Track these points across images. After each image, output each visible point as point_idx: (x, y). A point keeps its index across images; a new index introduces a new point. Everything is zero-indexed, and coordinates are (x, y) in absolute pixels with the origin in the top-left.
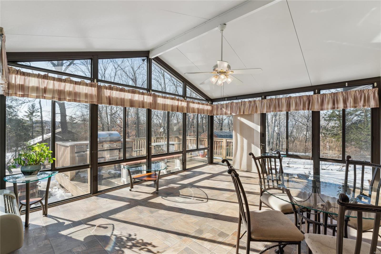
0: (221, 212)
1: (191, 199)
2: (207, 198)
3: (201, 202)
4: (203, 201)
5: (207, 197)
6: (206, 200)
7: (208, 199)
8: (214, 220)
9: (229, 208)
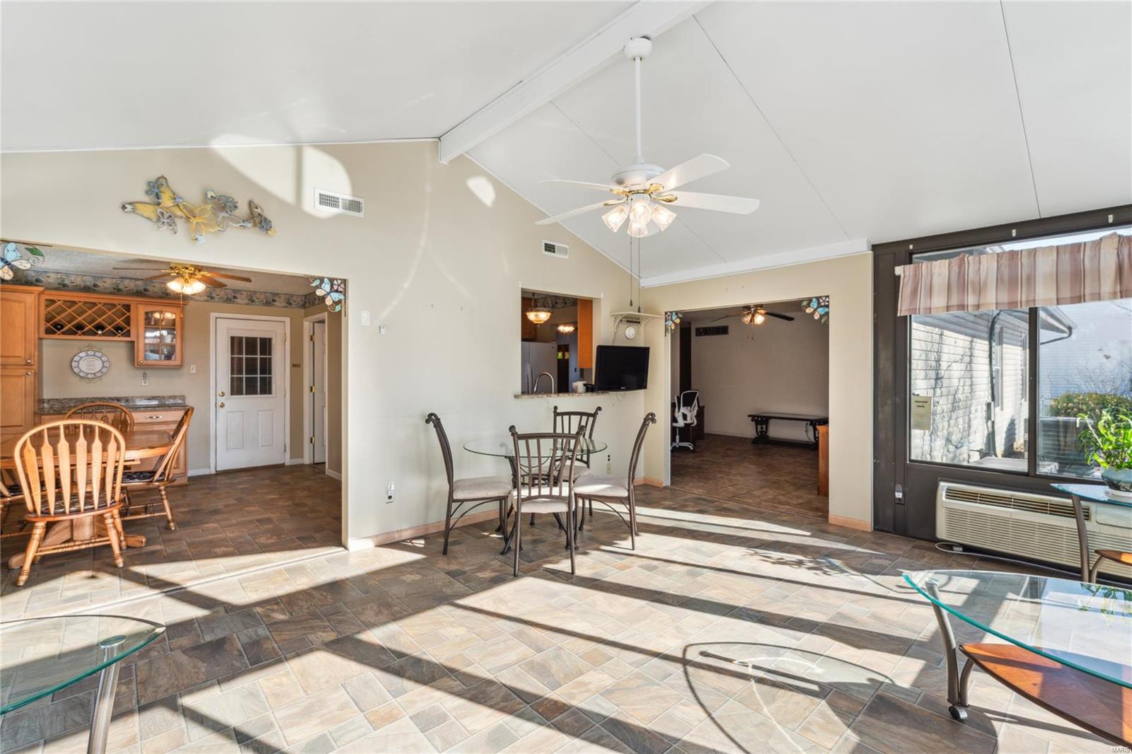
0: (643, 607)
1: (755, 667)
2: (690, 669)
3: (711, 650)
4: (703, 654)
5: (686, 673)
6: (693, 655)
7: (684, 662)
8: (665, 591)
9: (613, 619)
